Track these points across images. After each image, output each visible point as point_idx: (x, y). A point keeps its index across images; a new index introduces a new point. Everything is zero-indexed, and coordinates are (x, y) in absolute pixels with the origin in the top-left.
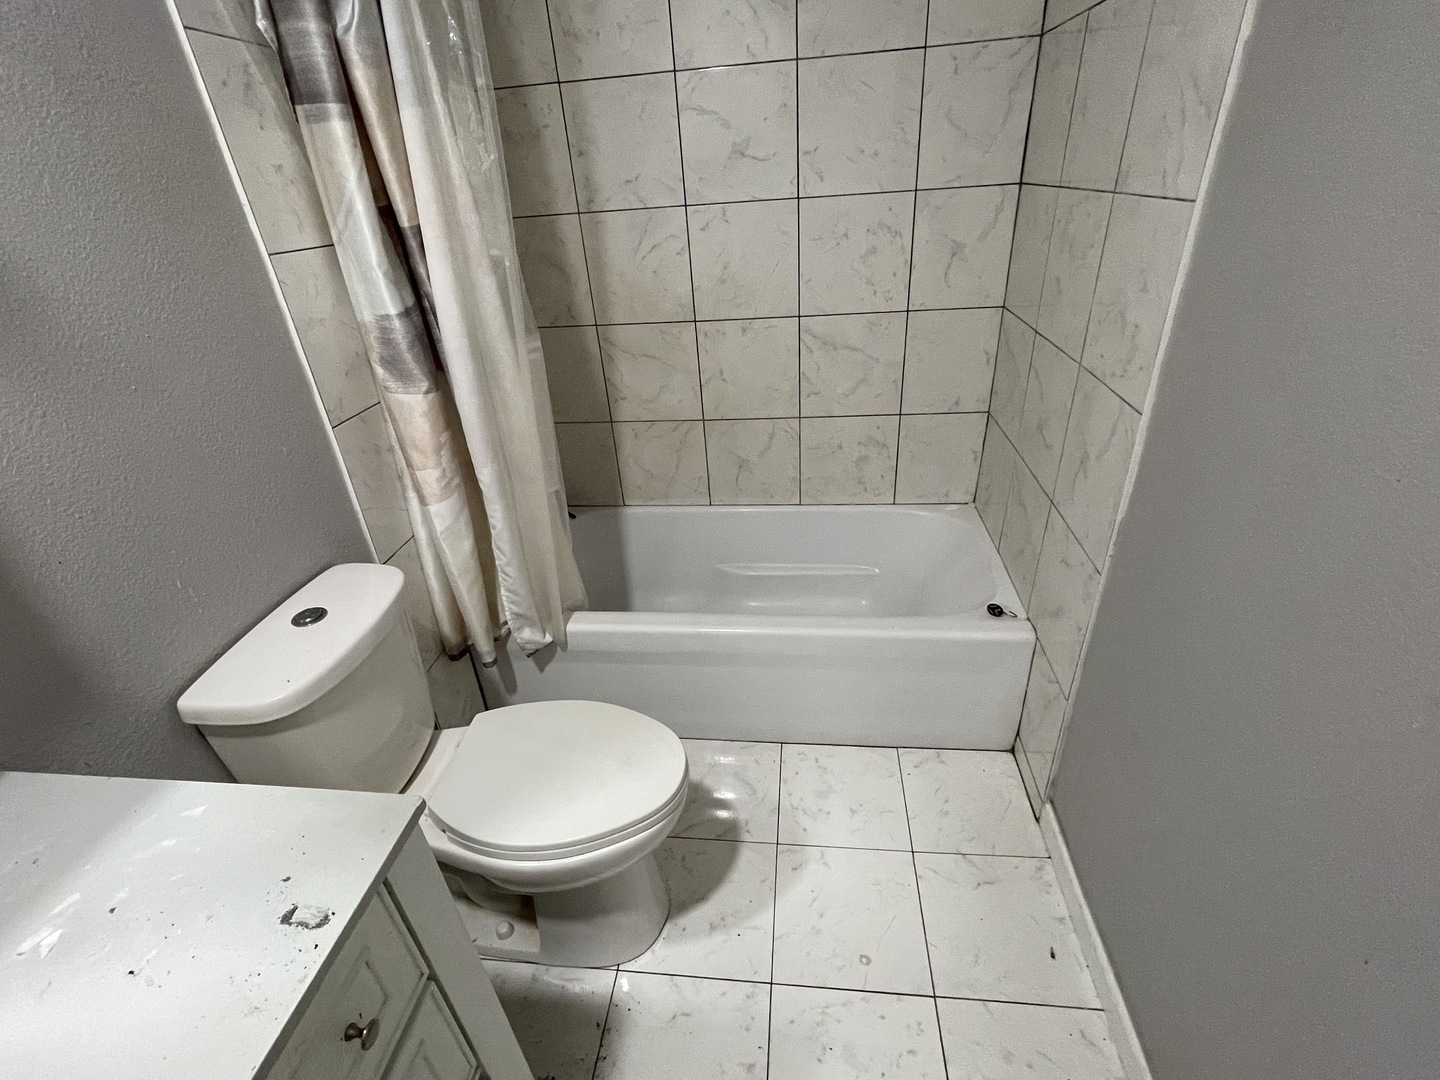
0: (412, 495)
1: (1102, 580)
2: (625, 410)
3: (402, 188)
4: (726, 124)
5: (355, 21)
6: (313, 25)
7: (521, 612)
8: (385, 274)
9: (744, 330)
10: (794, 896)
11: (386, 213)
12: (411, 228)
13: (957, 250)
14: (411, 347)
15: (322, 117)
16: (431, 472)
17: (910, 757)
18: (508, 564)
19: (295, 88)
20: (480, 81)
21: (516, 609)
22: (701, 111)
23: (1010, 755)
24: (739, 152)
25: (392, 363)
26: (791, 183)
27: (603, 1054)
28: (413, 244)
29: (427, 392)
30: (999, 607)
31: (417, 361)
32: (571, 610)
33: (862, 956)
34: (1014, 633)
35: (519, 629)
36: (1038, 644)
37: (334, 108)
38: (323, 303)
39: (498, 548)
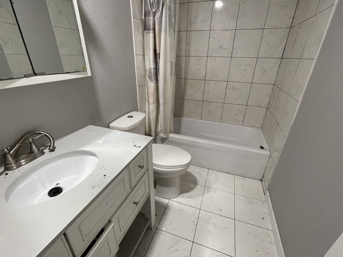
0: (147, 103)
1: (286, 138)
2: (187, 97)
3: (159, 46)
4: (219, 41)
5: (158, 18)
6: (151, 18)
7: (162, 130)
8: (153, 60)
9: (215, 83)
10: (207, 196)
11: (155, 50)
12: (158, 53)
13: (265, 71)
14: (154, 75)
15: (150, 33)
16: (152, 99)
17: (237, 177)
18: (161, 119)
19: (145, 28)
20: (176, 29)
21: (161, 129)
22: (214, 38)
23: (260, 182)
24: (220, 47)
25: (150, 77)
26: (230, 54)
27: (165, 212)
28: (158, 56)
29: (155, 83)
30: (263, 147)
31: (154, 77)
32: (170, 132)
33: (220, 209)
34: (266, 152)
35: (161, 133)
36: (271, 156)
37: (151, 31)
38: (141, 65)
39: (160, 116)
